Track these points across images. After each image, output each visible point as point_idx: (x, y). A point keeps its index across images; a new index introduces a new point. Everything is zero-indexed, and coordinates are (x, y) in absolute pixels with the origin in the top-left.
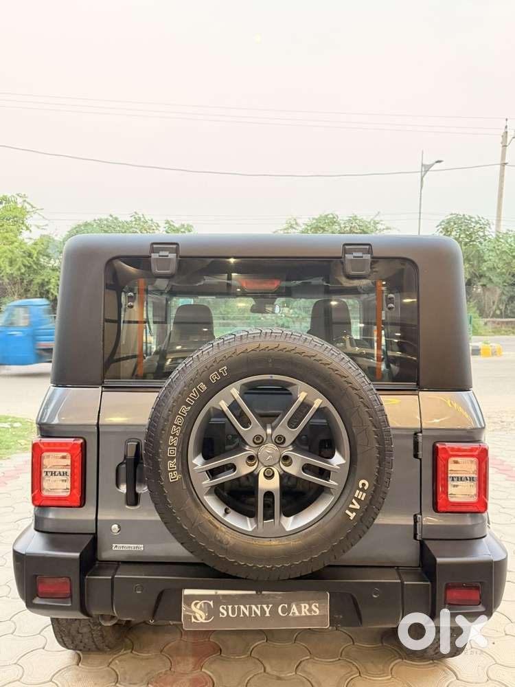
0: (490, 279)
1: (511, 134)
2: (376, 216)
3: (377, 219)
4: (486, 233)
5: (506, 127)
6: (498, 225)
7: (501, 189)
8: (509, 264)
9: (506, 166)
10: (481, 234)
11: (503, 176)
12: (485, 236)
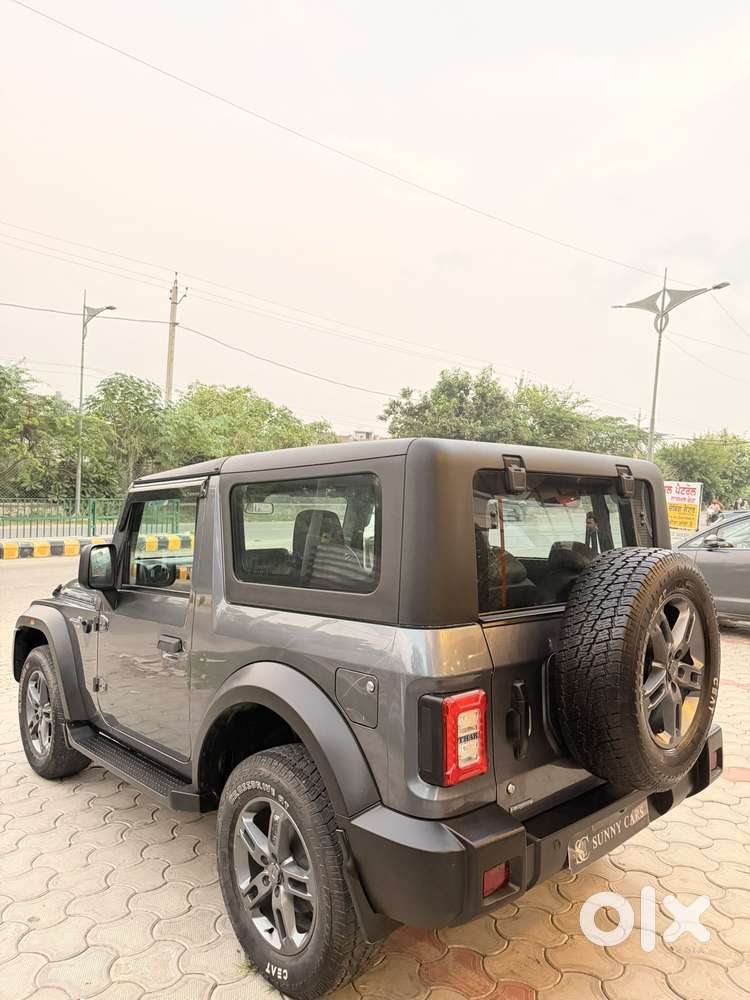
0: (166, 458)
1: (181, 291)
2: (20, 362)
3: (22, 366)
4: (157, 401)
5: (176, 281)
6: (168, 393)
7: (171, 352)
8: (185, 440)
9: (176, 327)
10: (151, 402)
11: (173, 337)
12: (154, 404)
